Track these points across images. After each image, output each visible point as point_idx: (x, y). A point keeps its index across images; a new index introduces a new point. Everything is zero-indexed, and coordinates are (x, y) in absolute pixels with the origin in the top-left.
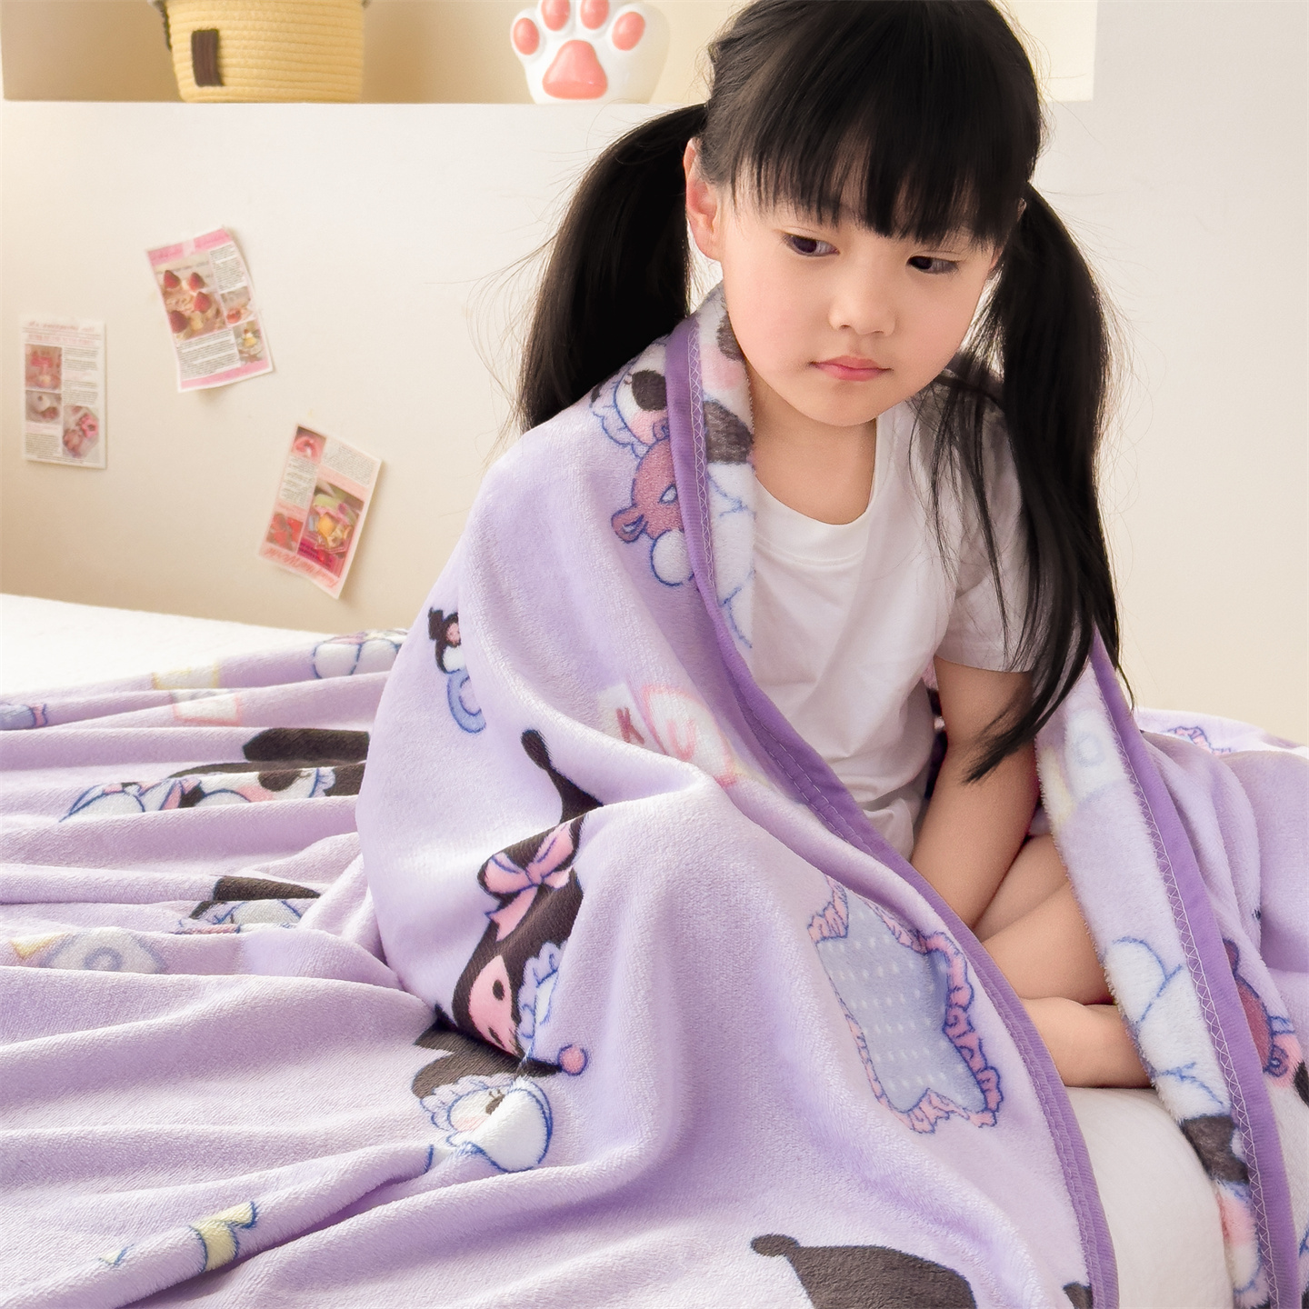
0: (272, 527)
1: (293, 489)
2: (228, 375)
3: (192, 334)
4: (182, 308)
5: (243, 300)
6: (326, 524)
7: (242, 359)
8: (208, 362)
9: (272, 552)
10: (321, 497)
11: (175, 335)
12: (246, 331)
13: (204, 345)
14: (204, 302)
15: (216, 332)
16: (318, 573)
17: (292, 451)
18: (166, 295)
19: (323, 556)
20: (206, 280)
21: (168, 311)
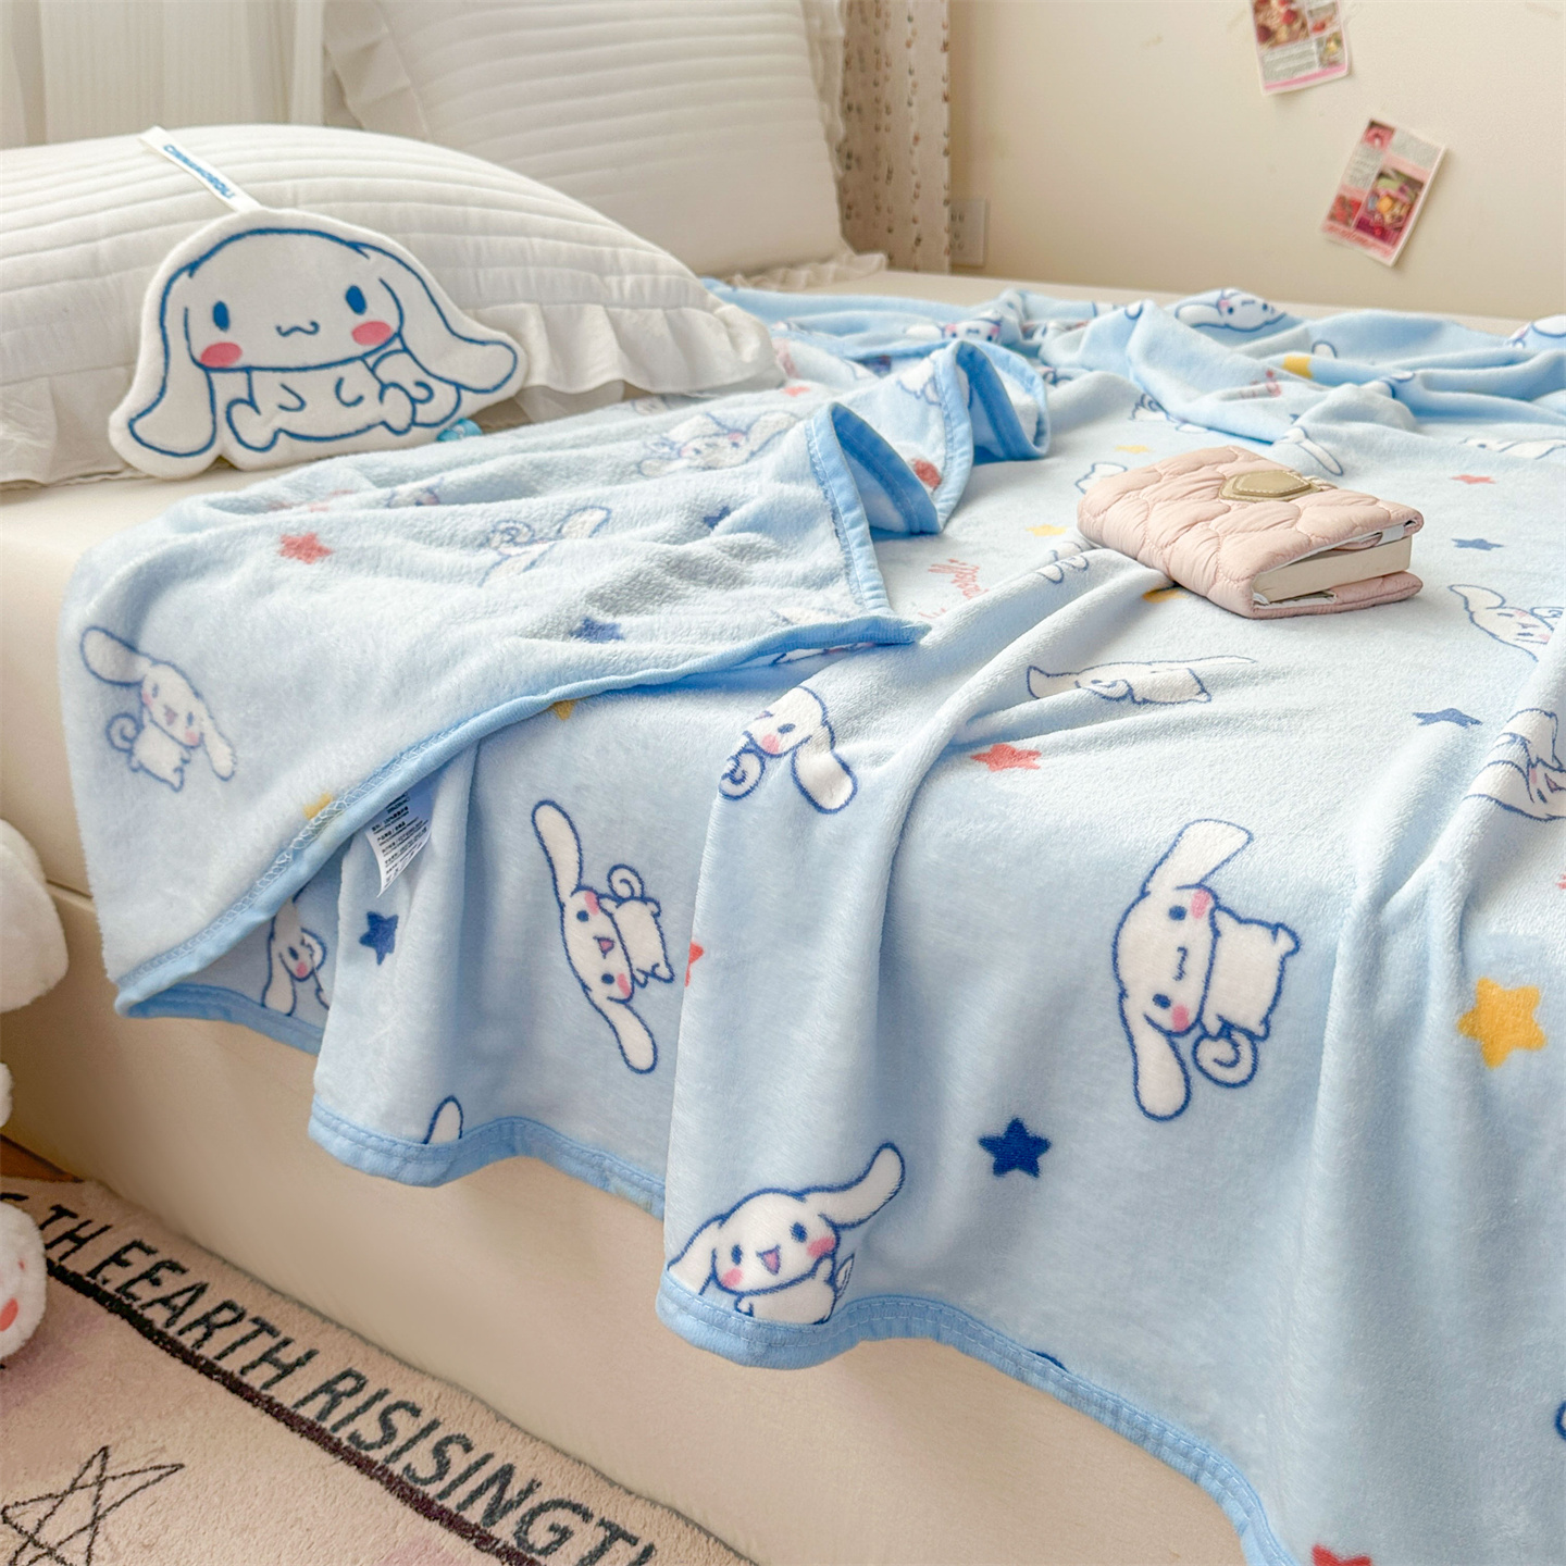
0: (1334, 207)
1: (1358, 175)
2: (1306, 79)
3: (1277, 44)
4: (1268, 23)
5: (1329, 13)
6: (1385, 204)
7: (1322, 65)
8: (1289, 69)
9: (1331, 229)
10: (1384, 182)
11: (1259, 46)
12: (1329, 40)
13: (1287, 53)
14: (1292, 16)
15: (1300, 42)
16: (1373, 245)
17: (1362, 142)
18: (1256, 11)
19: (1380, 231)
21: (1255, 25)
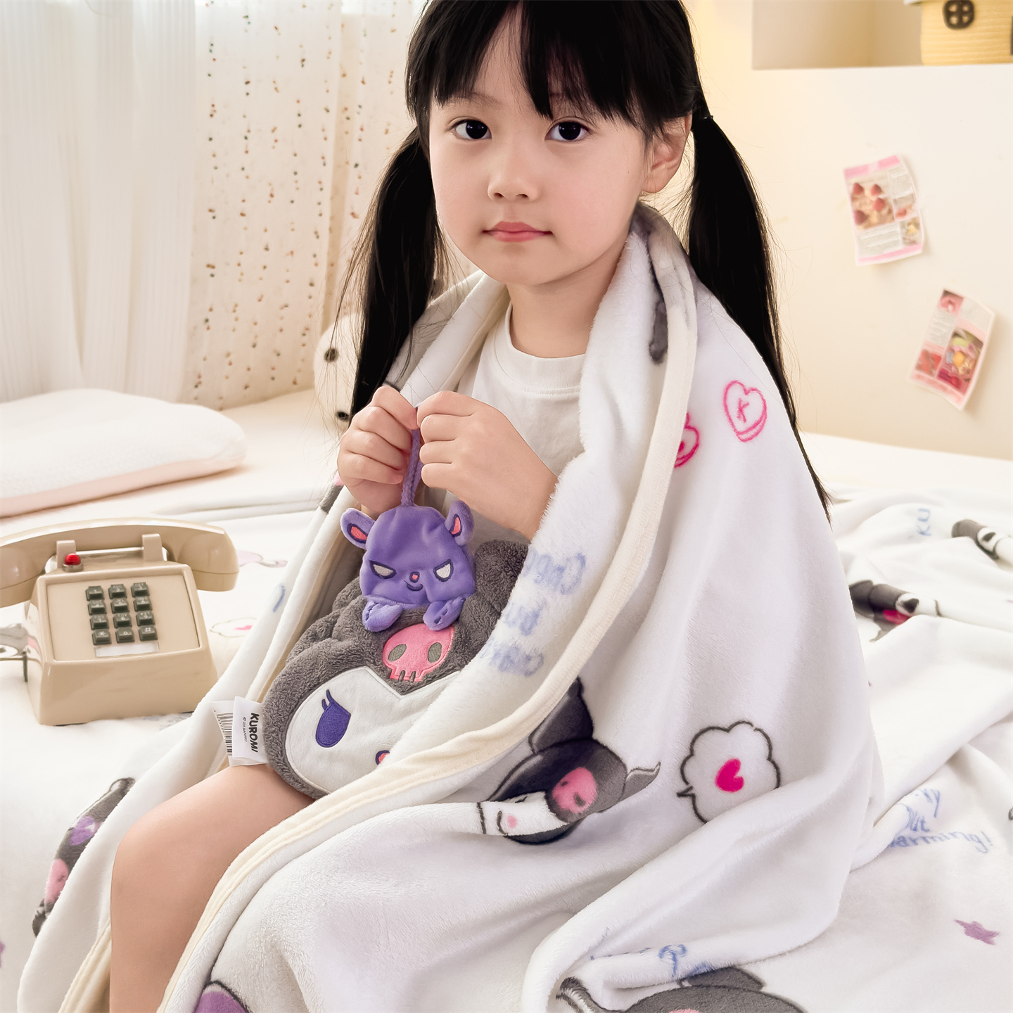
0: (920, 359)
1: (938, 334)
2: (892, 254)
3: (870, 225)
4: (864, 209)
5: (909, 203)
7: (905, 243)
8: (880, 245)
9: (919, 377)
10: (958, 340)
11: (857, 226)
12: (909, 224)
14: (881, 203)
15: (887, 225)
16: (952, 393)
17: (939, 306)
18: (853, 199)
19: (955, 381)
20: (883, 189)
21: (853, 210)
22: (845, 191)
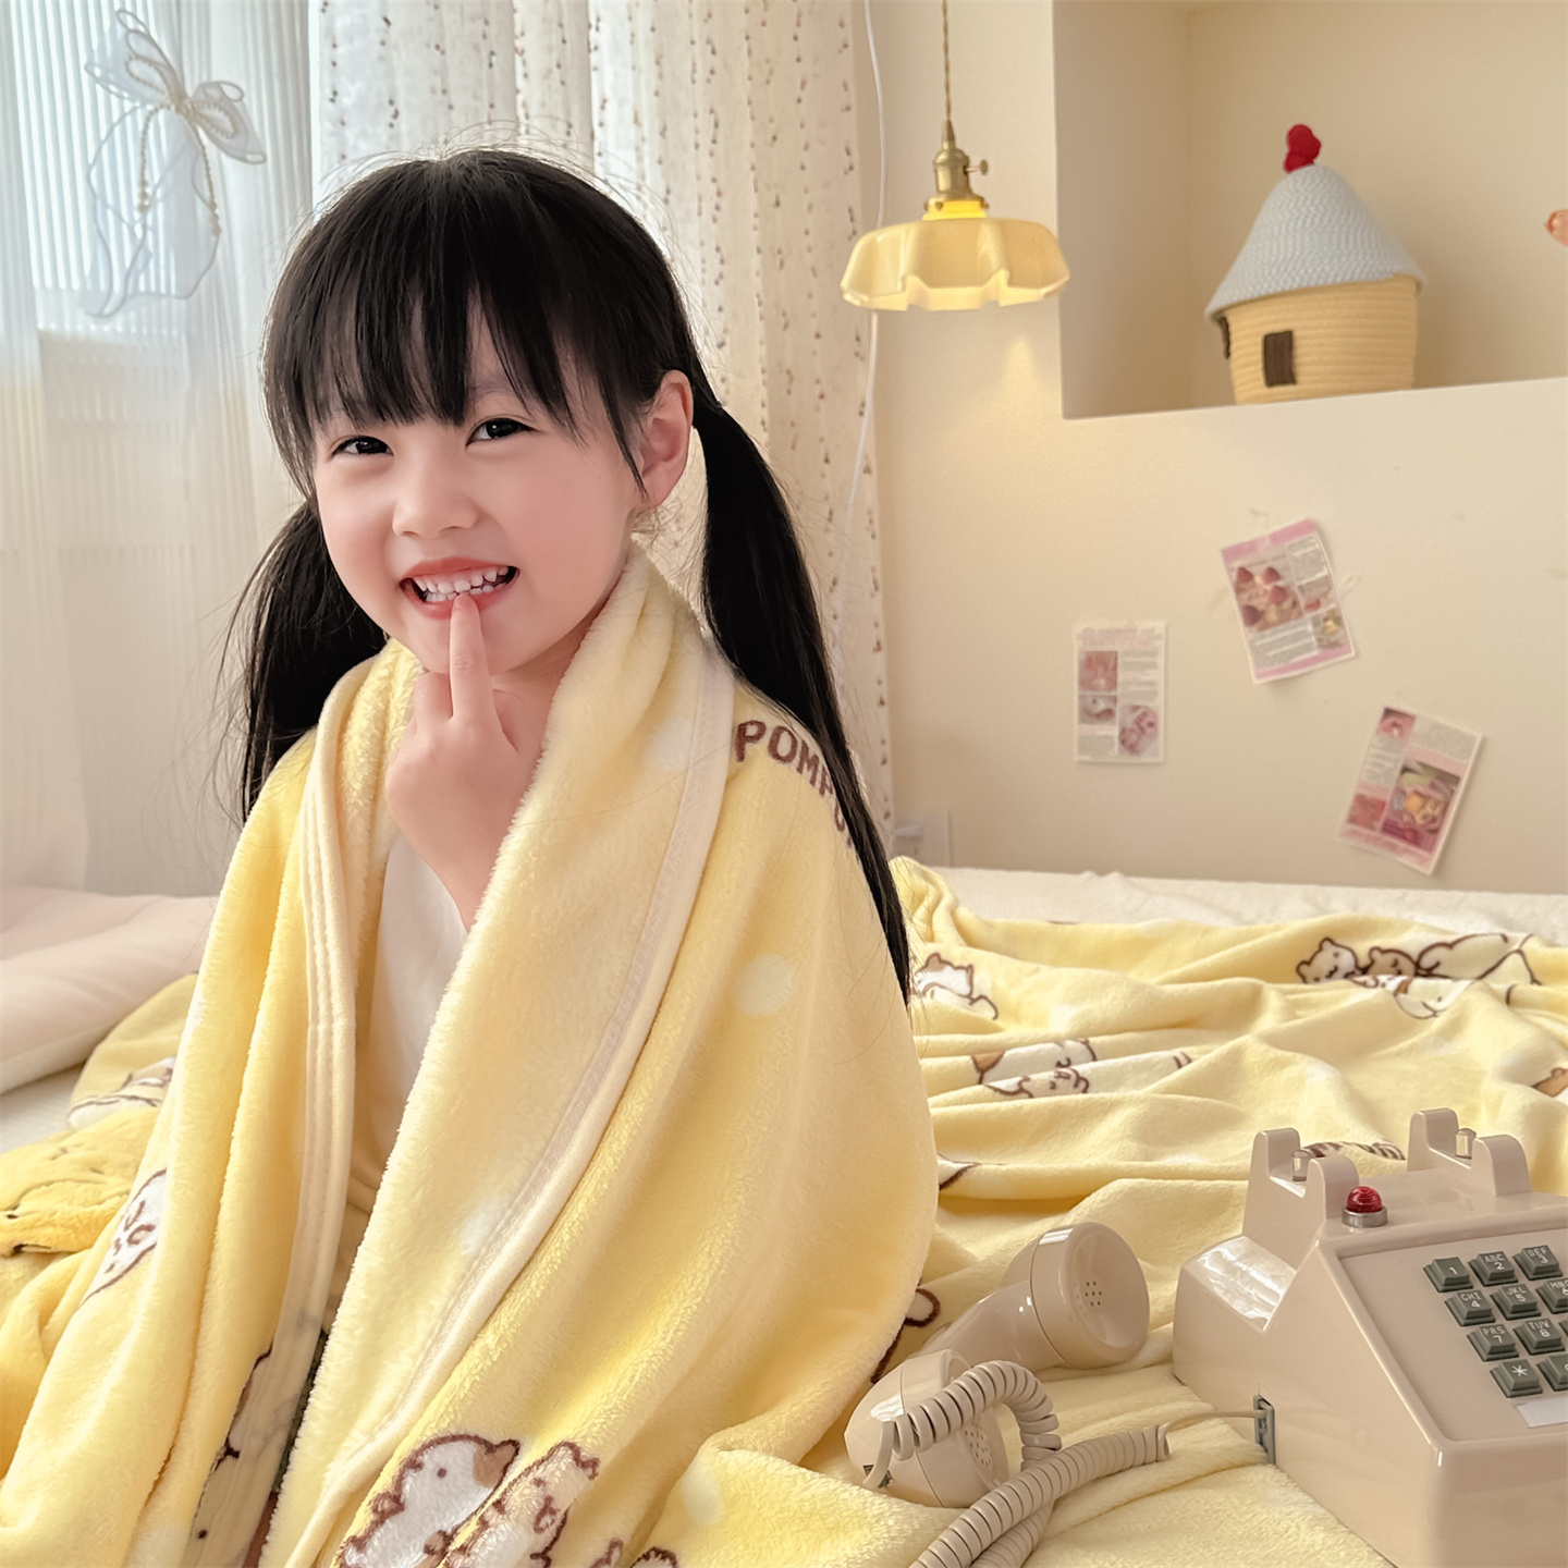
0: (1353, 808)
1: (1379, 771)
2: (1305, 663)
3: (1267, 626)
4: (1254, 603)
5: (1324, 589)
6: (1414, 803)
7: (1320, 646)
8: (1283, 653)
9: (1353, 833)
10: (1408, 776)
11: (1247, 629)
12: (1326, 620)
13: (1280, 635)
14: (1281, 594)
15: (1292, 623)
16: (1405, 851)
17: (1377, 732)
18: (1239, 590)
19: (1409, 834)
20: (1282, 573)
21: (1240, 606)
22: (1224, 580)
